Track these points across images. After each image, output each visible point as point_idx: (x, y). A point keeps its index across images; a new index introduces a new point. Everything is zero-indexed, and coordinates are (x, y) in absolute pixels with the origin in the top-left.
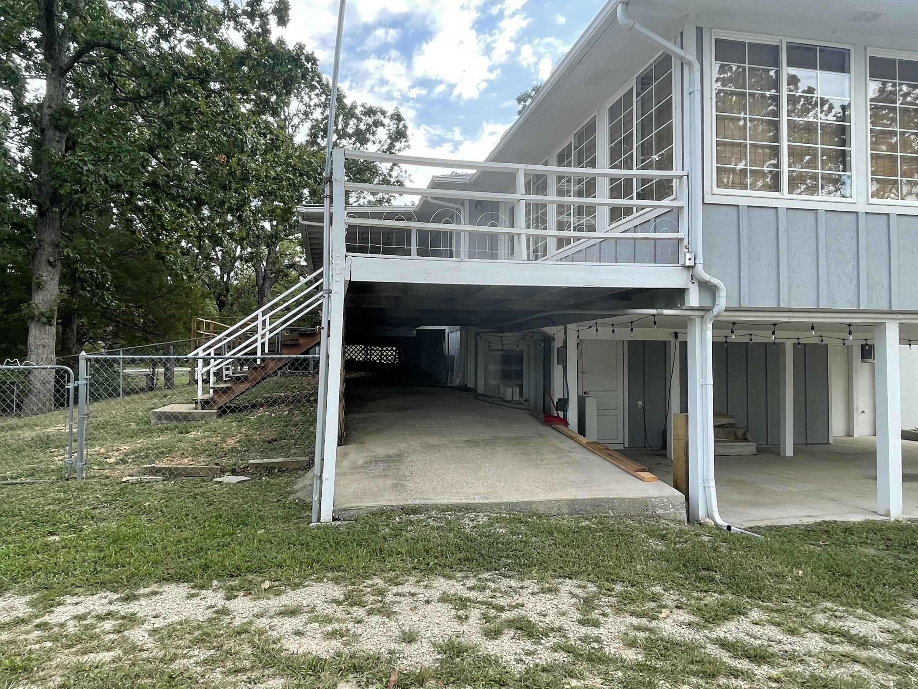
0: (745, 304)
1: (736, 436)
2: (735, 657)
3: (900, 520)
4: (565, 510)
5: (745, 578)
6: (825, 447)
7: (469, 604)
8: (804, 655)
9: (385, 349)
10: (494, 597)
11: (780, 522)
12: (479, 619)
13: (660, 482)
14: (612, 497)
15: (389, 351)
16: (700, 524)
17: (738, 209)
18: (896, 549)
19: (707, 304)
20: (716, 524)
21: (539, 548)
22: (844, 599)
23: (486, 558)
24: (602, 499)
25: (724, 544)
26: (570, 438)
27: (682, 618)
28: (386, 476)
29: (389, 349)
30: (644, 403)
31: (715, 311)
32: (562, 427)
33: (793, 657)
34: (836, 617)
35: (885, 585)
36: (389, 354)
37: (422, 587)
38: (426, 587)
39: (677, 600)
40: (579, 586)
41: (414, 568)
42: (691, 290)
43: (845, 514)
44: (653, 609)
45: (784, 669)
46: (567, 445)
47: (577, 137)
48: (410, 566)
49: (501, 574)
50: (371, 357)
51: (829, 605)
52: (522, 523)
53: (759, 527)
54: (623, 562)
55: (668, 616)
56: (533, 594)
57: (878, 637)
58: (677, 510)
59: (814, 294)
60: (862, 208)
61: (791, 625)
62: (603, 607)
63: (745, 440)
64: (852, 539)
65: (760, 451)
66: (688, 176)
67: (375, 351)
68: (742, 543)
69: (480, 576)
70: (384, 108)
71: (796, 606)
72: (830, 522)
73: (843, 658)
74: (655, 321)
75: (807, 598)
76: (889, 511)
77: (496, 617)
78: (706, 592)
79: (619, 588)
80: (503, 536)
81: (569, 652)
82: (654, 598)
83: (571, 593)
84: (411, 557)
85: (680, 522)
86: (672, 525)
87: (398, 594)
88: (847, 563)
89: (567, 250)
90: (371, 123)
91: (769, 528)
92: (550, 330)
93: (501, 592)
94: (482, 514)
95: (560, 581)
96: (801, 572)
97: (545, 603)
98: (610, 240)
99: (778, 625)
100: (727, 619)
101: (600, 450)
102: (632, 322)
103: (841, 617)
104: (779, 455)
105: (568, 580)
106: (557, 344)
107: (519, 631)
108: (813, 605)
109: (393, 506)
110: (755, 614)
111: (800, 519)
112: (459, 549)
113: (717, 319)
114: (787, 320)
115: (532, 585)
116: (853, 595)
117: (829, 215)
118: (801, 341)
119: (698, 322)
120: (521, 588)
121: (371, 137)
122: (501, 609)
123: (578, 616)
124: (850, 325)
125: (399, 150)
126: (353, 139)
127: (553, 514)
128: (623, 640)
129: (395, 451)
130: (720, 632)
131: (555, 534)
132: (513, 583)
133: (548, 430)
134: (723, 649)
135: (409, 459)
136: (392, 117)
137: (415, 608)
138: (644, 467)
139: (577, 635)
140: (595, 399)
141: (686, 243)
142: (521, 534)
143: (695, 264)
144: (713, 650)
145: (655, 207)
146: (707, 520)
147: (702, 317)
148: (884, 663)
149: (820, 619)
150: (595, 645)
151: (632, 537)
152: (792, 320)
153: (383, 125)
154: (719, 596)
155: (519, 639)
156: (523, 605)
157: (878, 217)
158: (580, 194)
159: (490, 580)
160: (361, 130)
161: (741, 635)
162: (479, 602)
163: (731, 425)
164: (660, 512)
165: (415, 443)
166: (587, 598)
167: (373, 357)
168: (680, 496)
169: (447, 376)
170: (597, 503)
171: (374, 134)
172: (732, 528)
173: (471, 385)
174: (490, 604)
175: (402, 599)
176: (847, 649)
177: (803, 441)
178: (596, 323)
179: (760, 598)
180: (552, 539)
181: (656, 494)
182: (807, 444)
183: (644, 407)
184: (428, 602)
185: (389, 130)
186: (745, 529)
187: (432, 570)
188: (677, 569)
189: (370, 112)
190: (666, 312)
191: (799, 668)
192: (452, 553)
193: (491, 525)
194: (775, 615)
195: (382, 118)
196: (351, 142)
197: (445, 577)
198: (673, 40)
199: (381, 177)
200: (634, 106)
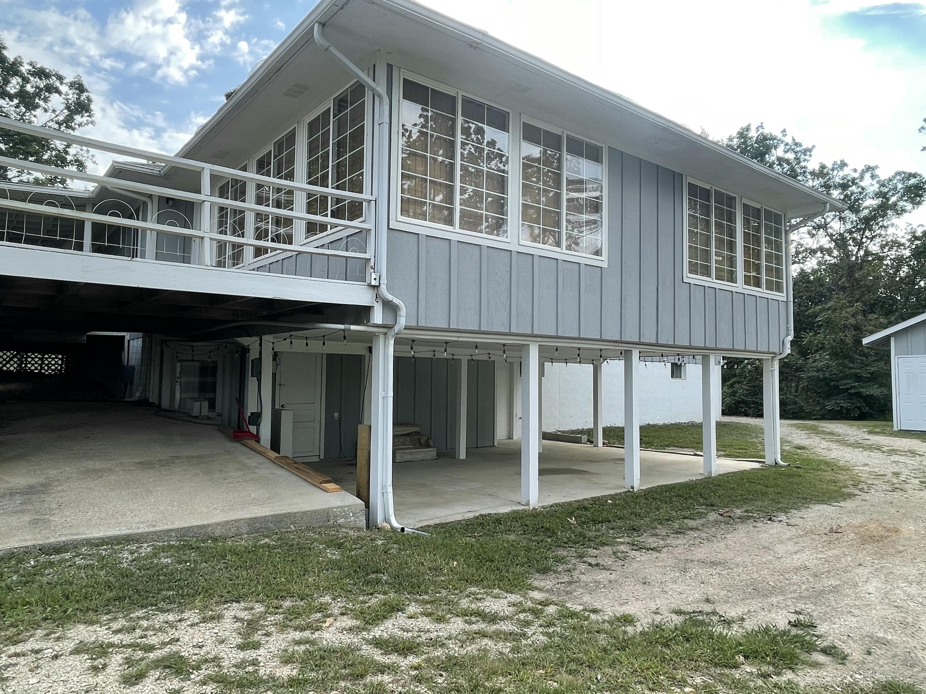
0: (422, 323)
1: (420, 442)
2: (386, 654)
3: (537, 508)
4: (244, 530)
5: (408, 576)
6: (491, 449)
7: (110, 650)
8: (446, 639)
9: (46, 356)
10: (145, 636)
11: (447, 519)
12: (120, 665)
13: (343, 492)
14: (295, 511)
15: (53, 359)
16: (378, 529)
17: (419, 237)
18: (530, 533)
19: (390, 322)
20: (391, 526)
21: (207, 574)
22: (485, 583)
23: (142, 593)
24: (284, 515)
25: (395, 546)
26: (259, 453)
27: (344, 624)
28: (22, 512)
29: (53, 356)
30: (340, 414)
31: (396, 329)
32: (252, 443)
33: (435, 643)
34: (477, 599)
35: (517, 565)
36: (53, 362)
37: (52, 640)
38: (58, 639)
39: (343, 607)
40: (246, 609)
41: (45, 619)
42: (375, 307)
43: (498, 507)
44: (317, 620)
45: (426, 655)
46: (253, 460)
47: (277, 146)
48: (39, 617)
49: (158, 609)
50: (26, 366)
51: (473, 589)
52: (193, 548)
53: (429, 526)
54: (295, 576)
55: (331, 625)
56: (192, 625)
57: (506, 611)
58: (357, 517)
59: (477, 317)
60: (514, 248)
61: (440, 613)
62: (267, 626)
63: (428, 446)
64: (499, 528)
65: (440, 455)
66: (375, 201)
67: (33, 359)
68: (410, 543)
69: (131, 615)
70: (61, 73)
71: (447, 595)
72: (485, 515)
73: (475, 635)
74: (345, 336)
75: (457, 586)
76: (529, 501)
77: (142, 659)
78: (371, 594)
79: (287, 604)
80: (166, 566)
81: (219, 682)
82: (322, 608)
83: (235, 617)
84: (43, 606)
85: (359, 529)
86: (351, 533)
87: (17, 655)
88: (492, 550)
89: (264, 260)
90: (42, 86)
91: (436, 526)
92: (245, 341)
93: (154, 629)
94: (146, 545)
95: (226, 606)
96: (455, 563)
97: (204, 633)
98: (305, 254)
99: (429, 615)
100: (386, 618)
101: (288, 464)
102: (324, 336)
103: (480, 599)
104: (455, 458)
105: (235, 604)
106: (253, 355)
107: (167, 670)
108: (461, 592)
109: (27, 547)
110: (412, 609)
111: (463, 515)
112: (110, 587)
113: (397, 336)
114: (456, 339)
115: (192, 615)
116: (493, 577)
117: (490, 250)
118: (474, 357)
119: (382, 337)
120: (180, 621)
121: (41, 103)
122: (151, 648)
123: (239, 641)
124: (504, 345)
125: (80, 125)
126: (16, 101)
127: (231, 535)
128: (281, 658)
129: (42, 480)
130: (377, 632)
131: (229, 557)
132: (171, 617)
133: (238, 447)
134: (377, 648)
135: (59, 488)
136: (72, 85)
137: (37, 667)
138: (329, 479)
139: (233, 662)
140: (291, 412)
141: (372, 264)
142: (190, 561)
143: (380, 284)
144: (367, 651)
145: (347, 227)
146: (385, 524)
147: (386, 334)
148: (505, 633)
149: (464, 603)
150: (251, 669)
151: (310, 549)
152: (461, 339)
153: (58, 91)
154: (382, 597)
155: (165, 679)
156: (178, 640)
157: (526, 256)
158: (278, 205)
159: (142, 618)
160: (28, 93)
161: (396, 630)
162: (123, 646)
163: (417, 433)
164: (341, 521)
165: (69, 469)
166: (252, 620)
167: (29, 365)
168: (361, 504)
169: (126, 389)
170: (278, 519)
171: (46, 100)
172: (406, 529)
173: (153, 399)
174: (138, 645)
175: (21, 660)
176: (480, 626)
177: (475, 445)
178: (291, 336)
179: (418, 593)
180: (224, 563)
181: (339, 504)
182: (478, 447)
183: (340, 418)
184: (56, 657)
185: (67, 99)
186: (417, 529)
187: (69, 618)
188: (349, 576)
189: (41, 73)
190: (353, 327)
191: (439, 652)
192: (100, 594)
193: (155, 555)
194: (429, 606)
195: (58, 84)
196: (11, 103)
197: (85, 623)
198: (367, 71)
199: (54, 153)
200: (331, 126)
